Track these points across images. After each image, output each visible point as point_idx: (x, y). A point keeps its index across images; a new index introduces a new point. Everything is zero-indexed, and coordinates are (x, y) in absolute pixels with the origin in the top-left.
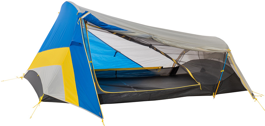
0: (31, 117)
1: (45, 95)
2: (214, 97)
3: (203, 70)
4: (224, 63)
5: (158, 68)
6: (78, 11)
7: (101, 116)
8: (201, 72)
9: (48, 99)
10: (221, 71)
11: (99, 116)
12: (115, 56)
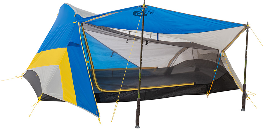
0: (30, 115)
1: (44, 95)
2: (208, 96)
3: (197, 70)
4: (217, 63)
5: (154, 68)
6: (75, 13)
7: (98, 115)
8: (195, 71)
9: (46, 98)
10: (215, 71)
11: (96, 114)
12: (111, 56)
